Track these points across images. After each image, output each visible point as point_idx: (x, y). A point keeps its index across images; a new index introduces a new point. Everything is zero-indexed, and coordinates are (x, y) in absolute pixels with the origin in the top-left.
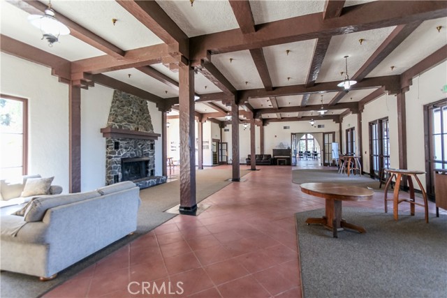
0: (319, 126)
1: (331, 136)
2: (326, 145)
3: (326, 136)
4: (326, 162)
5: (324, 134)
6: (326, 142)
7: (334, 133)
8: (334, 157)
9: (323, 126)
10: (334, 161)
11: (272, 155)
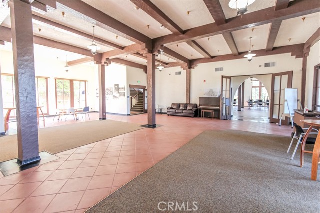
0: (267, 65)
1: (285, 78)
2: (277, 93)
3: (278, 79)
4: (275, 116)
5: (274, 76)
6: (277, 87)
7: (290, 74)
8: (286, 112)
9: (274, 64)
10: (287, 118)
11: (198, 105)
